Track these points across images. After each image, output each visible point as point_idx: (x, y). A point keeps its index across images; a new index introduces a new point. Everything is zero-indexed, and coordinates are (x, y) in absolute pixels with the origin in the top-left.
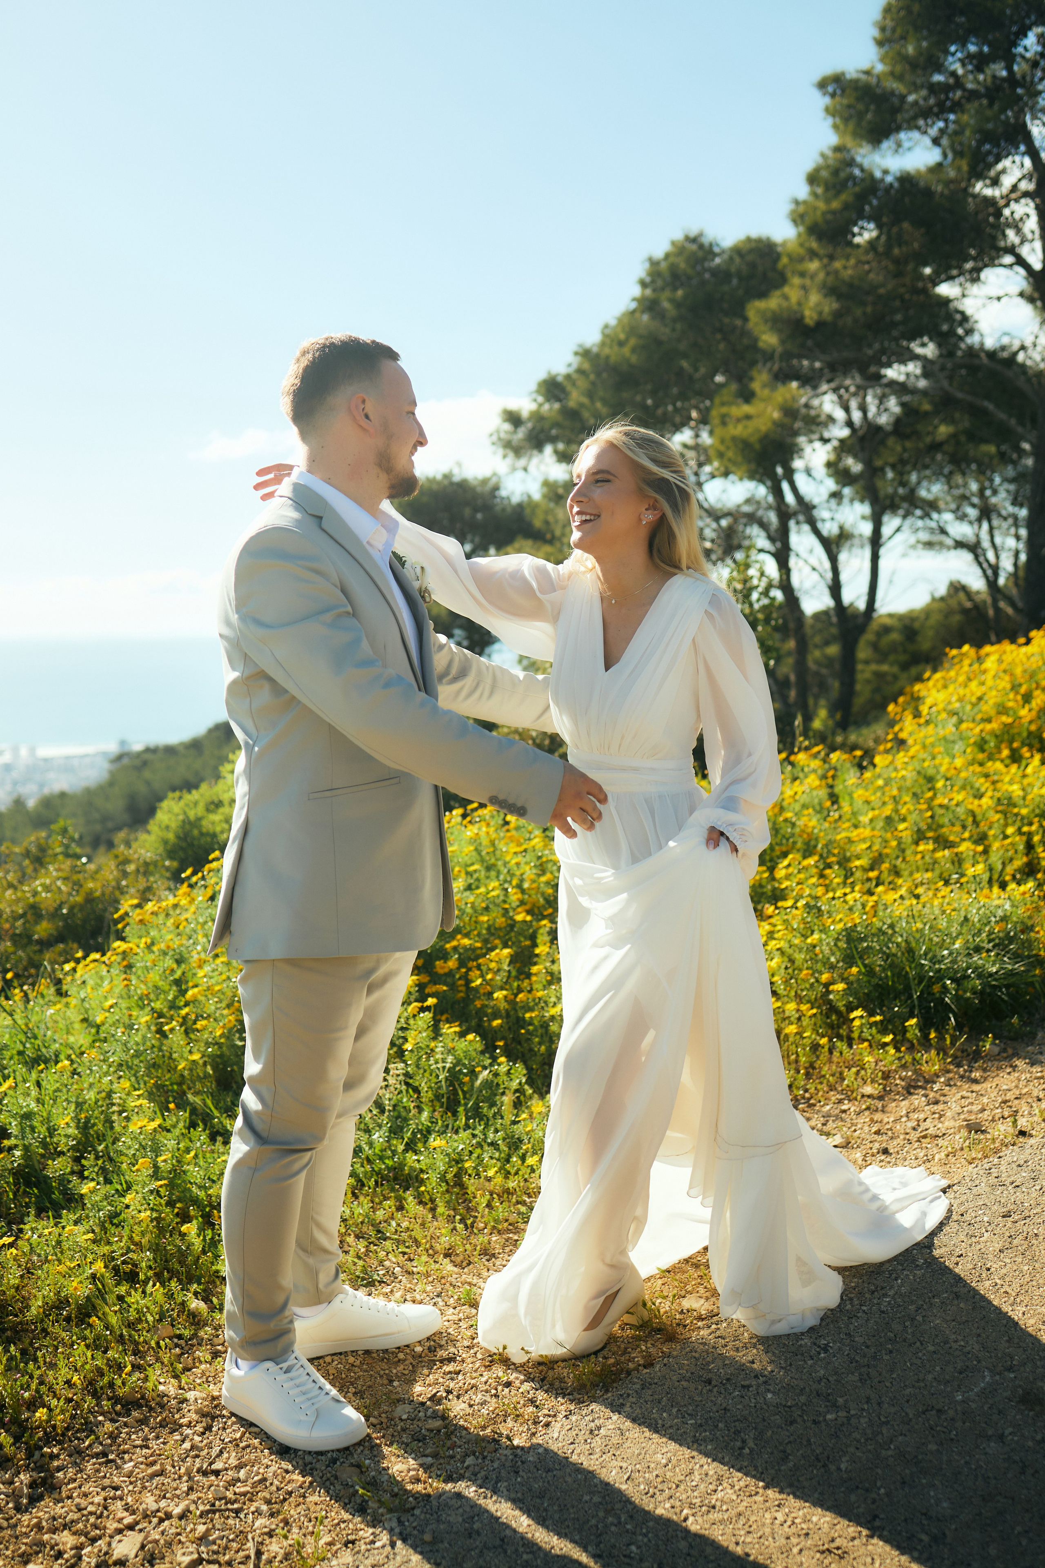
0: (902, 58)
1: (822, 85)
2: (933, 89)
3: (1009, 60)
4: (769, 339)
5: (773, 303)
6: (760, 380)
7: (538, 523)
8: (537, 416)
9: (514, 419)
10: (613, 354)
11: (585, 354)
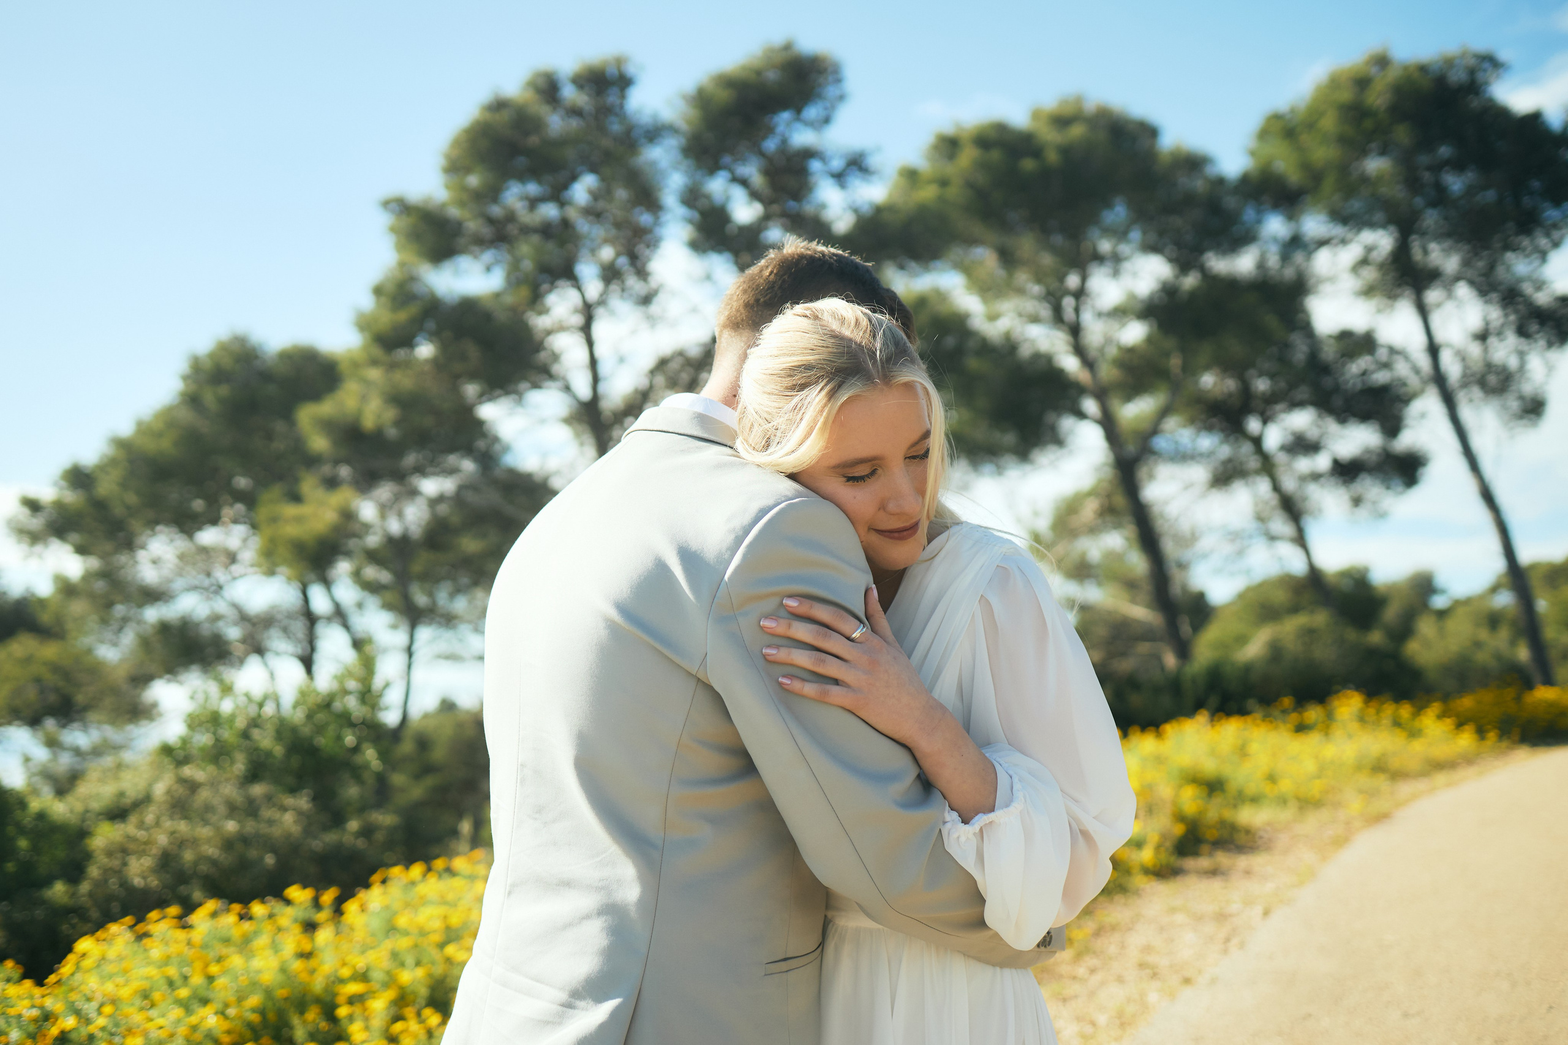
0: (464, 188)
1: (386, 204)
2: (491, 221)
3: (562, 203)
4: (319, 443)
5: (326, 408)
6: (309, 485)
7: (45, 618)
8: (59, 505)
9: (33, 506)
10: (151, 446)
11: (121, 444)
